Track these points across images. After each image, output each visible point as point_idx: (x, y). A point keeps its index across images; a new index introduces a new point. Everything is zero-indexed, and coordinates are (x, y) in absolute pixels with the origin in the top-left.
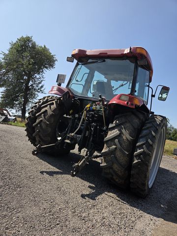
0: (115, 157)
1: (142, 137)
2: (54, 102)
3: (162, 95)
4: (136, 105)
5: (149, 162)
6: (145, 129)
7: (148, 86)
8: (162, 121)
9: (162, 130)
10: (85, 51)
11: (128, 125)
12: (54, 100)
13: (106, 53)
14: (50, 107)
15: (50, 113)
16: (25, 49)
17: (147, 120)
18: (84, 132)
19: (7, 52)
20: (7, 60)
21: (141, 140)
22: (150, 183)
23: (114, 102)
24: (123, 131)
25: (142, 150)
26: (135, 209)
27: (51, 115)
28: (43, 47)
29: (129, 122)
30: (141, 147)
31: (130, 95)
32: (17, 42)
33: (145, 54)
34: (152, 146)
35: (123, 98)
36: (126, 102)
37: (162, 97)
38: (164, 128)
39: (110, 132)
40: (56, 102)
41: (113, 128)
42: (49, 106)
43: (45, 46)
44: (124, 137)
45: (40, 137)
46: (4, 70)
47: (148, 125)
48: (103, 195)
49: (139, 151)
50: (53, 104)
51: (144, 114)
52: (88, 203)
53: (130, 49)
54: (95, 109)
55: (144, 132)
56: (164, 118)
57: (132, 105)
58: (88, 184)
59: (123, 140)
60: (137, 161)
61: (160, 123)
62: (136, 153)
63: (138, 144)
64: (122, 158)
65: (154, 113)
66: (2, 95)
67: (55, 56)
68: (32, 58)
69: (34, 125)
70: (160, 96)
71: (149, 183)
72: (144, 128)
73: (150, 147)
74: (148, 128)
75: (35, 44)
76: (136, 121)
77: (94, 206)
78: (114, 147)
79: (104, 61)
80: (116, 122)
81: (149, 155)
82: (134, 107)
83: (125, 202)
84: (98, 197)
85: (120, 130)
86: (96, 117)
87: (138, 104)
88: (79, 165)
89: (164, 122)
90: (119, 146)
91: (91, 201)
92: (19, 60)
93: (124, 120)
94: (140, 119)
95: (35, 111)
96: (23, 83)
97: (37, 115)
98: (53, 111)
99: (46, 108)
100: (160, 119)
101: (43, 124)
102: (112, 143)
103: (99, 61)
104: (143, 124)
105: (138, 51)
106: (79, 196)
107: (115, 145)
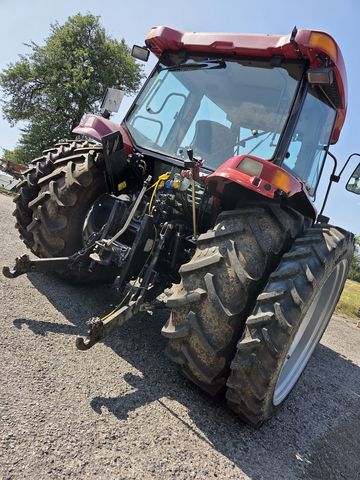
0: (199, 319)
1: (276, 279)
2: (86, 155)
3: (357, 179)
4: (279, 190)
5: (281, 349)
6: (290, 259)
7: (326, 149)
8: (340, 244)
9: (338, 266)
10: (179, 35)
11: (247, 240)
12: (87, 151)
13: (231, 44)
14: (73, 167)
15: (69, 180)
16: (80, 42)
17: (301, 234)
18: (138, 239)
19: (42, 44)
20: (39, 60)
21: (273, 285)
22: (280, 394)
23: (223, 175)
24: (232, 255)
25: (270, 314)
26: (223, 459)
27: (70, 186)
28: (120, 42)
29: (253, 233)
30: (268, 304)
31: (271, 163)
32: (67, 25)
33: (332, 53)
34: (297, 307)
35: (248, 166)
36: (252, 180)
37: (355, 185)
38: (344, 262)
39: (198, 252)
40: (92, 157)
41: (208, 243)
42: (70, 163)
43: (123, 42)
44: (230, 272)
45: (40, 235)
46: (32, 84)
47: (302, 250)
48: (155, 404)
49: (261, 315)
50: (82, 159)
51: (296, 218)
52: (102, 427)
53: (294, 35)
54: (177, 187)
55: (287, 267)
56: (349, 237)
57: (268, 188)
58: (126, 367)
59: (228, 277)
60: (250, 340)
61: (334, 249)
62: (251, 317)
63: (262, 296)
64: (215, 323)
65: (328, 219)
66: (24, 136)
67: (142, 68)
68: (94, 63)
69: (31, 204)
70: (353, 181)
71: (276, 393)
72: (286, 255)
73: (292, 309)
74: (298, 257)
75: (104, 34)
76: (272, 234)
77: (114, 438)
78: (200, 291)
79: (223, 66)
80: (220, 228)
81: (285, 330)
82: (272, 195)
83: (203, 435)
84: (137, 410)
85: (223, 251)
86: (177, 208)
87: (285, 188)
88: (105, 322)
89: (346, 246)
90: (212, 291)
91: (113, 419)
92: (66, 65)
93: (239, 225)
94: (282, 229)
95: (38, 170)
96: (68, 117)
97: (41, 180)
98: (77, 179)
99: (63, 169)
100: (338, 237)
101: (49, 206)
102: (198, 281)
103: (211, 65)
104: (288, 244)
105: (315, 42)
106: (86, 402)
107: (204, 287)
